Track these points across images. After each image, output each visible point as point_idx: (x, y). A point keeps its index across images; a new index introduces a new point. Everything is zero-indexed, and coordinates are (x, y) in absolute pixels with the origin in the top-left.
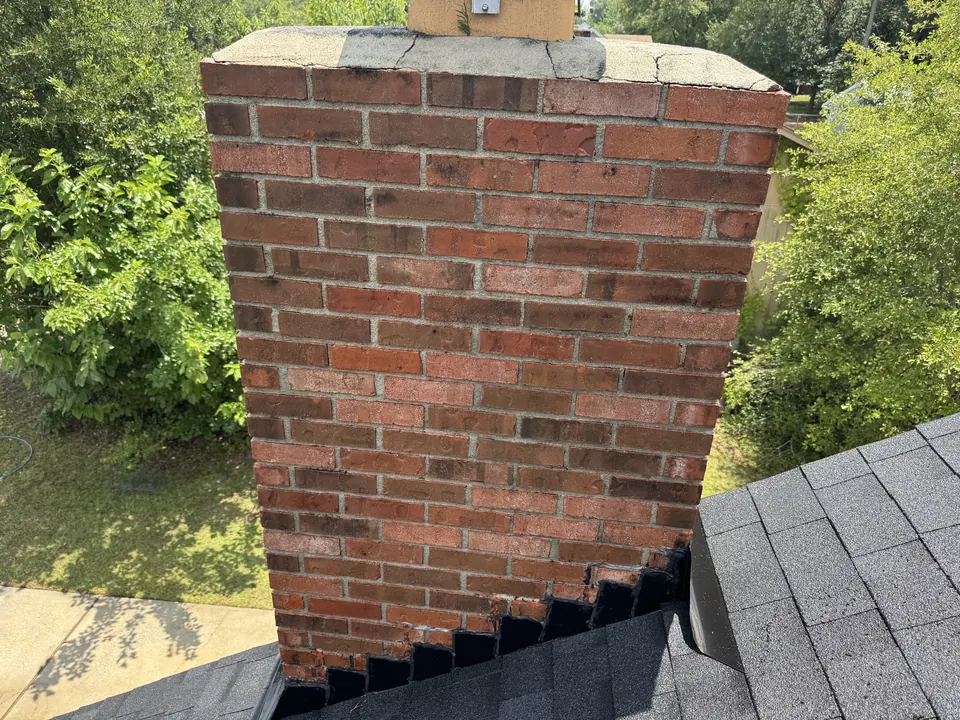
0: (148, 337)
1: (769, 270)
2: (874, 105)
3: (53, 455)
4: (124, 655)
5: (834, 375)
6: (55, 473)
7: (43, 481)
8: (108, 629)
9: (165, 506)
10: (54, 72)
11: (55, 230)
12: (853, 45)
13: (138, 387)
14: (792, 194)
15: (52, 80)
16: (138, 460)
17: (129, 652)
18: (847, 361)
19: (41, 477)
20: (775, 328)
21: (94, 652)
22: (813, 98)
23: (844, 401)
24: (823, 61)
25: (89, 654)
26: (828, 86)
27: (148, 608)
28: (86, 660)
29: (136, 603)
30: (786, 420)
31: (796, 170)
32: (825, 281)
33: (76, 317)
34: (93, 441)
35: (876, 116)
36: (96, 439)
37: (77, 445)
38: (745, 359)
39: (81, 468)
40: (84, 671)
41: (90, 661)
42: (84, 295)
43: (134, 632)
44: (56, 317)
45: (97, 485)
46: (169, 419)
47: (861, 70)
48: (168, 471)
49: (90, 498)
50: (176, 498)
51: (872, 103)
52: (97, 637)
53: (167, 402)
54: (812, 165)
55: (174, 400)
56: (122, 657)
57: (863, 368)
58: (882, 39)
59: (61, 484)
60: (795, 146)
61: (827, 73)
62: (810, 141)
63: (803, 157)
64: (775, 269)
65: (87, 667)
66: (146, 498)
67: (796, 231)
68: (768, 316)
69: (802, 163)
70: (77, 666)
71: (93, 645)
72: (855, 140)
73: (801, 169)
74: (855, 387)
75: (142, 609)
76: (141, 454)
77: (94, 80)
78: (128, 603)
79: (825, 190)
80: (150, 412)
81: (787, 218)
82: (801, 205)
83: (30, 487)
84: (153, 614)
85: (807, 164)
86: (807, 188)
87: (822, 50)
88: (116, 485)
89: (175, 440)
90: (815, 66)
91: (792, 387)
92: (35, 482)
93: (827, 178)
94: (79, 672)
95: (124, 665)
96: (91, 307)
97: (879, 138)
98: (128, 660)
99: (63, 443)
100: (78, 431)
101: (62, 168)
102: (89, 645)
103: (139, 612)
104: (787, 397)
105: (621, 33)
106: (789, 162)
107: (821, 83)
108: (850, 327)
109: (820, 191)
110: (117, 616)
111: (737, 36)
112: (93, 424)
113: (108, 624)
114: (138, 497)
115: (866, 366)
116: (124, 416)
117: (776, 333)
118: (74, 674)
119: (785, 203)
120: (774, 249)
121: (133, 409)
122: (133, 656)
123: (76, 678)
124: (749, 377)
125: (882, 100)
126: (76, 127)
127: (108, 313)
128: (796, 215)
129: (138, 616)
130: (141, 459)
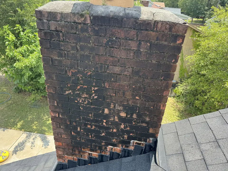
0: (38, 71)
1: (189, 62)
2: (218, 22)
3: (16, 98)
4: (32, 146)
5: (203, 89)
6: (16, 102)
7: (13, 104)
8: (29, 140)
9: (41, 111)
10: (18, 7)
11: (18, 44)
12: (214, 7)
13: (36, 83)
14: (196, 44)
15: (17, 9)
16: (35, 100)
17: (33, 145)
18: (206, 86)
19: (13, 103)
20: (189, 76)
21: (25, 145)
22: (203, 20)
23: (205, 95)
24: (207, 11)
25: (24, 145)
26: (207, 17)
27: (38, 135)
28: (24, 147)
29: (35, 134)
30: (190, 99)
31: (197, 38)
32: (202, 66)
33: (22, 65)
34: (25, 95)
35: (218, 25)
36: (26, 94)
37: (21, 96)
38: (181, 84)
39: (22, 101)
40: (23, 149)
41: (25, 147)
42: (24, 60)
43: (35, 141)
44: (17, 65)
45: (26, 105)
46: (43, 91)
47: (215, 14)
48: (42, 103)
49: (24, 108)
50: (44, 109)
51: (217, 22)
52: (26, 141)
53: (42, 87)
54: (201, 37)
55: (44, 86)
56: (31, 146)
57: (210, 88)
58: (221, 6)
59: (17, 105)
60: (197, 32)
61: (207, 14)
62: (201, 31)
63: (199, 35)
64: (190, 62)
65: (24, 148)
66: (37, 109)
67: (196, 53)
68: (188, 74)
69: (199, 36)
70: (22, 148)
71: (25, 143)
72: (212, 31)
73: (199, 38)
74: (208, 92)
75: (37, 135)
76: (36, 99)
77: (27, 9)
78: (33, 134)
79: (204, 43)
80: (39, 89)
81: (194, 50)
82: (198, 46)
83: (10, 105)
84: (39, 137)
85: (200, 37)
86: (199, 42)
87: (206, 8)
88: (30, 106)
89: (44, 96)
90: (204, 12)
91: (192, 91)
92: (11, 104)
93: (205, 41)
94: (22, 149)
95: (32, 148)
96: (25, 63)
97: (218, 31)
98: (33, 147)
99: (18, 95)
100: (22, 92)
101: (21, 29)
102: (24, 143)
103: (36, 136)
104: (191, 94)
105: (157, 2)
106: (196, 36)
107: (206, 16)
108: (208, 77)
109: (203, 43)
110: (31, 137)
111: (186, 3)
112: (25, 91)
113: (29, 139)
114: (35, 109)
115: (211, 87)
116: (33, 90)
117: (189, 78)
118: (21, 150)
119: (194, 46)
120: (191, 57)
121: (35, 88)
122: (34, 146)
123: (21, 151)
124: (182, 88)
125: (220, 21)
126: (23, 20)
127: (29, 65)
128: (196, 49)
129: (36, 137)
130: (36, 100)
